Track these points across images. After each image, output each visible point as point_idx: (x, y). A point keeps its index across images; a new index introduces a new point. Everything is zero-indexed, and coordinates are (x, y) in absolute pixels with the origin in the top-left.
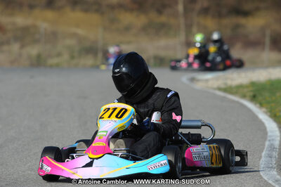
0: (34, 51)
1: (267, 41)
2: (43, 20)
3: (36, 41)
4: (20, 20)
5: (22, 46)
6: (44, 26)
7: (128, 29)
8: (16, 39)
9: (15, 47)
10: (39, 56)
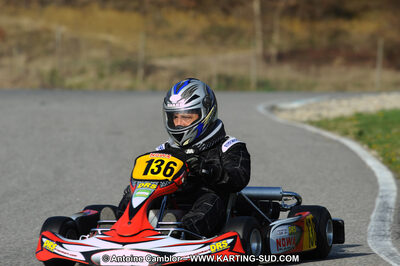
0: (46, 65)
1: (380, 54)
2: (59, 23)
3: (50, 52)
4: (27, 22)
5: (30, 59)
6: (61, 30)
7: (180, 35)
8: (21, 48)
9: (20, 60)
10: (53, 73)
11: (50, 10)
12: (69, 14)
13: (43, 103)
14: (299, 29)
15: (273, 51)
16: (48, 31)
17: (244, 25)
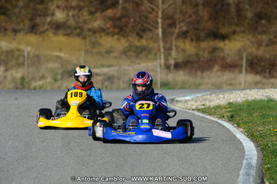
0: (18, 74)
2: (27, 44)
3: (21, 65)
4: (5, 44)
6: (27, 50)
7: (108, 52)
10: (23, 78)
11: (20, 36)
12: (33, 38)
13: (16, 99)
14: (189, 47)
15: (172, 62)
16: (19, 50)
17: (151, 44)
